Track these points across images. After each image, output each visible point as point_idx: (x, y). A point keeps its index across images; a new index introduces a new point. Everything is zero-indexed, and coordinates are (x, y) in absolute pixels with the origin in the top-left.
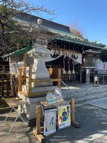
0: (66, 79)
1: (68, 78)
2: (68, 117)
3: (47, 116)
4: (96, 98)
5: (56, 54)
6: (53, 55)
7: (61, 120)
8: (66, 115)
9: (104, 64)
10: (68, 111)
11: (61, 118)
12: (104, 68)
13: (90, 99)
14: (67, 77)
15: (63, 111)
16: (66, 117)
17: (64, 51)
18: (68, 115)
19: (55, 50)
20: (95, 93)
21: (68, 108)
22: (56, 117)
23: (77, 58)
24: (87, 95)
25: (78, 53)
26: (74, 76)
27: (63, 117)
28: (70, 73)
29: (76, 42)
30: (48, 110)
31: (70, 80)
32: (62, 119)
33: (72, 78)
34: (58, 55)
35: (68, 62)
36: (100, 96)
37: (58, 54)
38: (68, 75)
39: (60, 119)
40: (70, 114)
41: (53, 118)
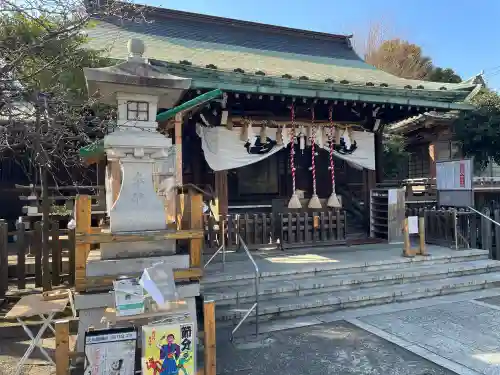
0: (302, 227)
1: (311, 223)
2: (185, 364)
3: (97, 353)
4: (396, 300)
5: (264, 141)
6: (252, 145)
7: (152, 370)
8: (177, 356)
9: (462, 166)
10: (187, 344)
11: (153, 364)
12: (462, 181)
13: (365, 303)
14: (307, 218)
15: (165, 342)
16: (177, 363)
17: (297, 126)
18: (186, 355)
19: (261, 126)
20: (398, 281)
21: (185, 331)
22: (133, 359)
23: (354, 147)
24: (357, 285)
25: (356, 129)
26: (335, 214)
27: (162, 361)
28: (320, 206)
29: (323, 95)
30: (101, 336)
31: (319, 230)
32: (156, 368)
33: (328, 222)
34: (273, 144)
35: (311, 166)
36: (414, 292)
37: (273, 138)
38: (311, 211)
39: (148, 368)
40: (192, 353)
41: (121, 361)
